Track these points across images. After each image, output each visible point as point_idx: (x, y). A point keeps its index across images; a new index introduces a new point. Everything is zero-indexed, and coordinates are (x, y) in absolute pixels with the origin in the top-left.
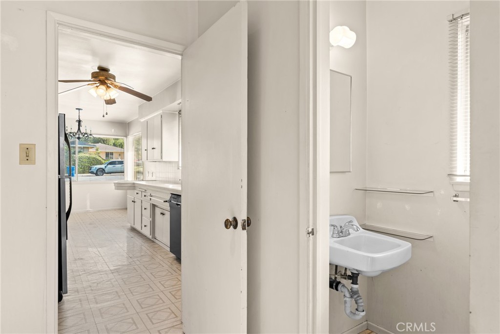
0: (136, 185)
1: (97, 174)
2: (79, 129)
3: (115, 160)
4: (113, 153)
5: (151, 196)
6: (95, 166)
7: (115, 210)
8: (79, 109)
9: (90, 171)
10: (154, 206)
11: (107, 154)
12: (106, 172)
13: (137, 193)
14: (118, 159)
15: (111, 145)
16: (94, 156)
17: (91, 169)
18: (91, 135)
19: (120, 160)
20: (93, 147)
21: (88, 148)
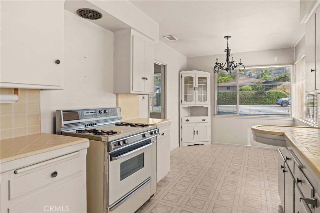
1: (282, 105)
2: (227, 59)
6: (281, 99)
8: (227, 37)
9: (277, 103)
16: (281, 91)
17: (277, 101)
18: (240, 64)
20: (281, 85)
21: (276, 86)
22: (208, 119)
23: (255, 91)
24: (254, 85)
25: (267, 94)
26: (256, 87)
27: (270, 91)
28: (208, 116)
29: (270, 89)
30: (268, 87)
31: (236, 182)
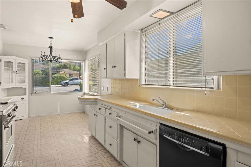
0: (97, 101)
1: (64, 86)
2: (51, 53)
3: (74, 78)
4: (72, 74)
5: (120, 117)
6: (64, 81)
7: (76, 113)
8: (51, 38)
9: (61, 84)
10: (122, 127)
11: (70, 75)
12: (69, 84)
13: (100, 109)
14: (75, 77)
15: (71, 70)
16: (63, 76)
17: (61, 83)
18: (60, 58)
19: (76, 78)
20: (63, 71)
21: (60, 71)
22: (26, 97)
23: (44, 74)
24: (43, 70)
25: (54, 77)
26: (45, 71)
27: (56, 75)
28: (26, 95)
29: (56, 73)
30: (55, 72)
31: (64, 134)
